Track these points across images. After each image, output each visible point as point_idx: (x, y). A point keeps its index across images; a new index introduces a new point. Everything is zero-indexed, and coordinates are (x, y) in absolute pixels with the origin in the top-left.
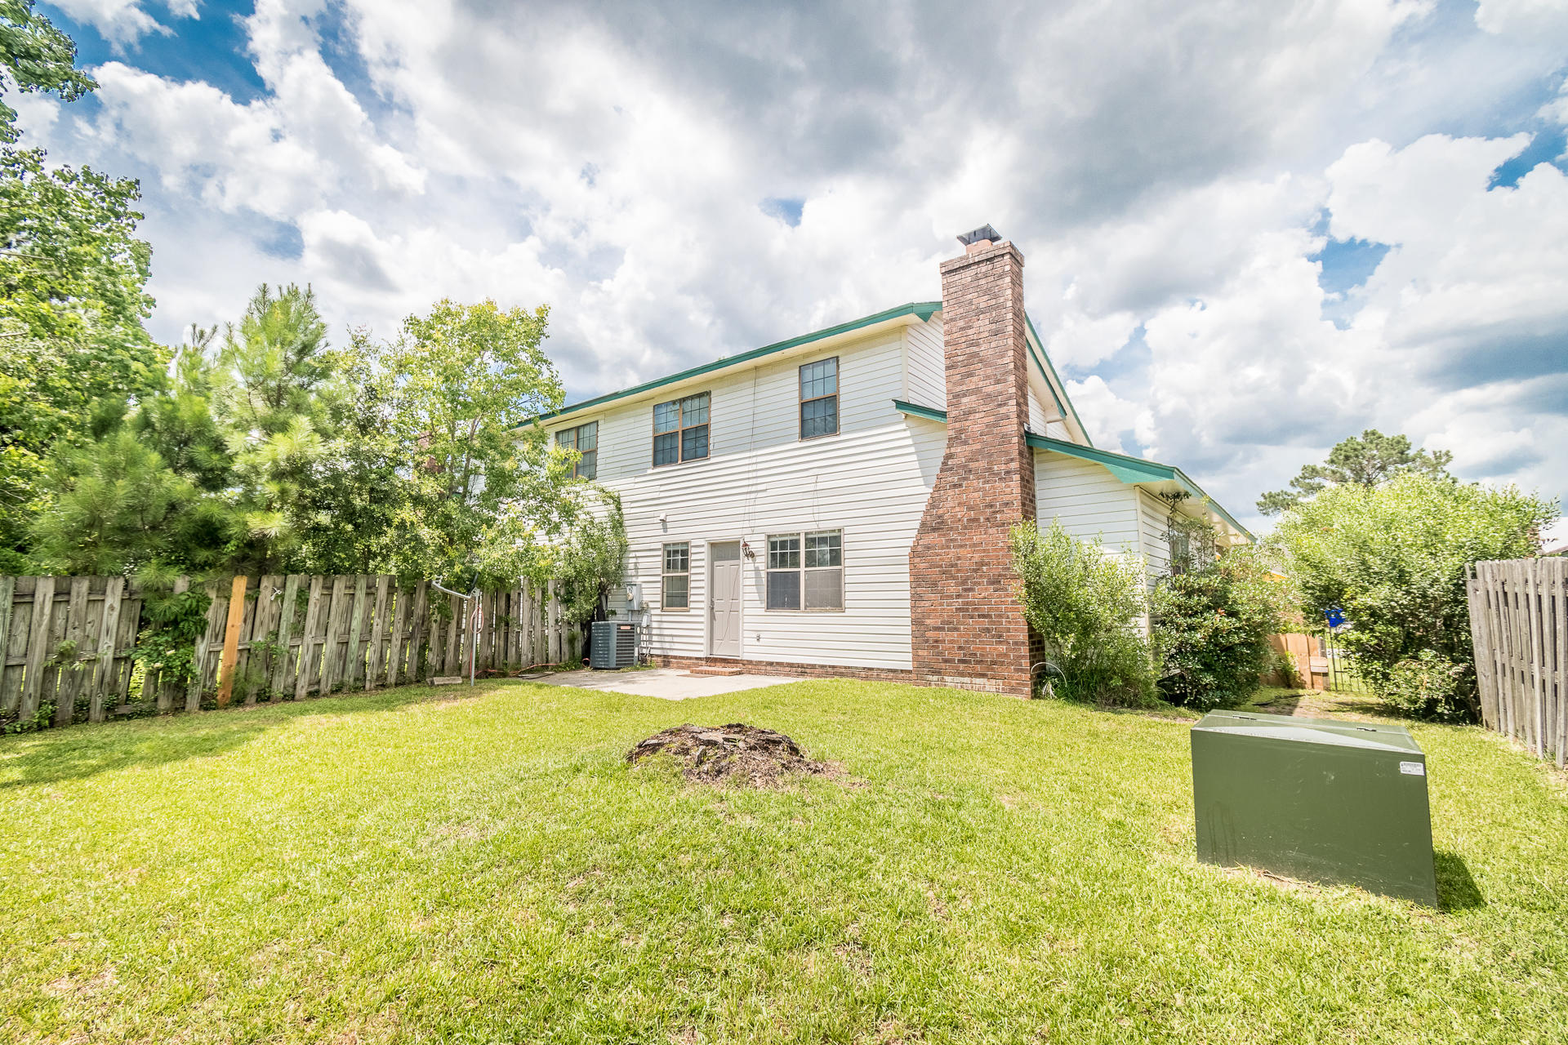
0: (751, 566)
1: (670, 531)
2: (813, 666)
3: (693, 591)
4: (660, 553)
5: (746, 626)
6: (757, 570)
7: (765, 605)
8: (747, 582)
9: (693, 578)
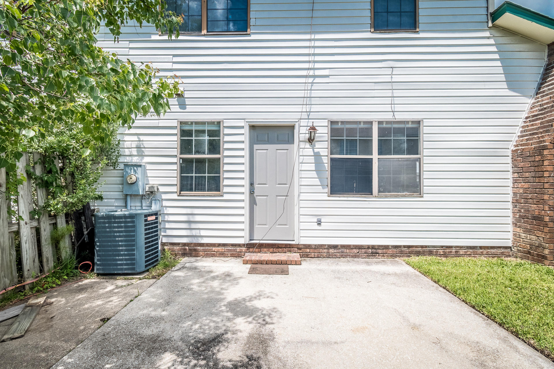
0: (310, 152)
1: (189, 108)
2: (386, 247)
3: (226, 175)
4: (175, 131)
5: (303, 211)
6: (317, 156)
7: (327, 190)
8: (304, 167)
9: (226, 160)
